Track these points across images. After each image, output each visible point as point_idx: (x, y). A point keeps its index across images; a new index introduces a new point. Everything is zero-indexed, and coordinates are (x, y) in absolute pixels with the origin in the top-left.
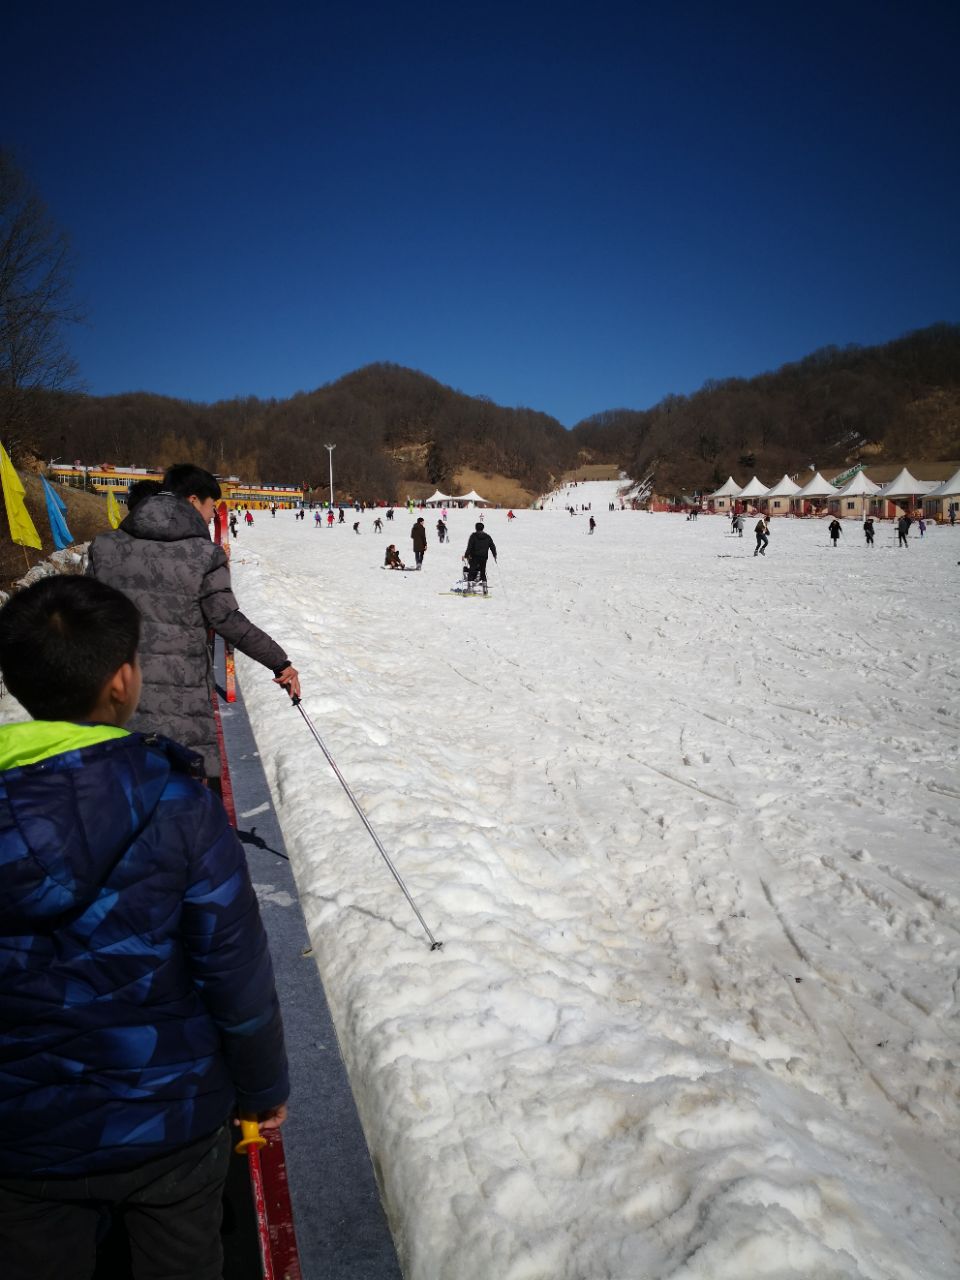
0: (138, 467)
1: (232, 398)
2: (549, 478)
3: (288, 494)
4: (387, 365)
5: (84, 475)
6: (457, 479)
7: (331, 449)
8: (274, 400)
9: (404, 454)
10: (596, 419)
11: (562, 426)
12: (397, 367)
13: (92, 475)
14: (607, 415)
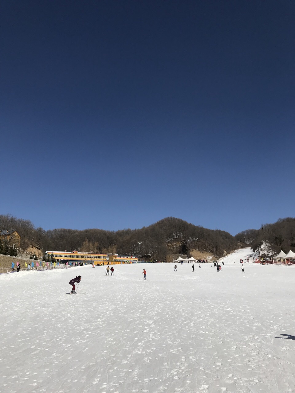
0: (67, 251)
1: (123, 229)
2: (223, 252)
3: (133, 259)
4: (171, 218)
5: (51, 254)
6: (191, 253)
7: (140, 243)
8: (136, 230)
9: (175, 245)
10: (243, 232)
11: (231, 235)
12: (174, 218)
13: (53, 254)
14: (247, 231)
